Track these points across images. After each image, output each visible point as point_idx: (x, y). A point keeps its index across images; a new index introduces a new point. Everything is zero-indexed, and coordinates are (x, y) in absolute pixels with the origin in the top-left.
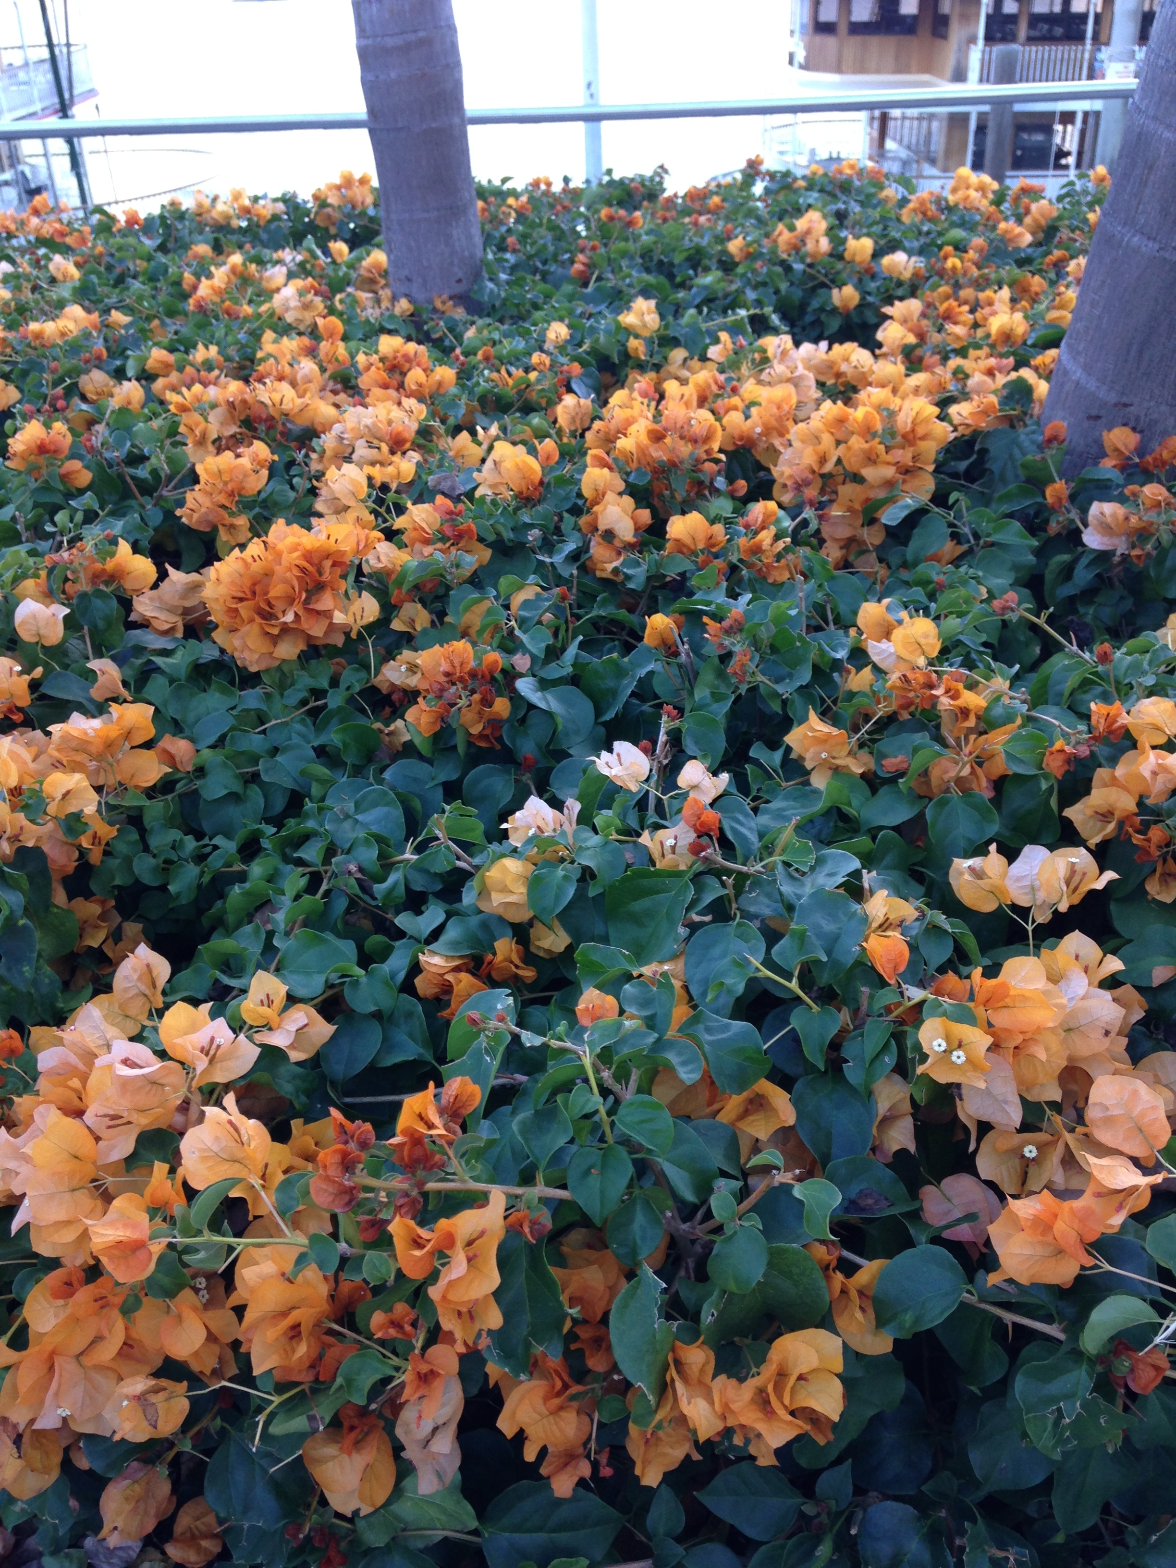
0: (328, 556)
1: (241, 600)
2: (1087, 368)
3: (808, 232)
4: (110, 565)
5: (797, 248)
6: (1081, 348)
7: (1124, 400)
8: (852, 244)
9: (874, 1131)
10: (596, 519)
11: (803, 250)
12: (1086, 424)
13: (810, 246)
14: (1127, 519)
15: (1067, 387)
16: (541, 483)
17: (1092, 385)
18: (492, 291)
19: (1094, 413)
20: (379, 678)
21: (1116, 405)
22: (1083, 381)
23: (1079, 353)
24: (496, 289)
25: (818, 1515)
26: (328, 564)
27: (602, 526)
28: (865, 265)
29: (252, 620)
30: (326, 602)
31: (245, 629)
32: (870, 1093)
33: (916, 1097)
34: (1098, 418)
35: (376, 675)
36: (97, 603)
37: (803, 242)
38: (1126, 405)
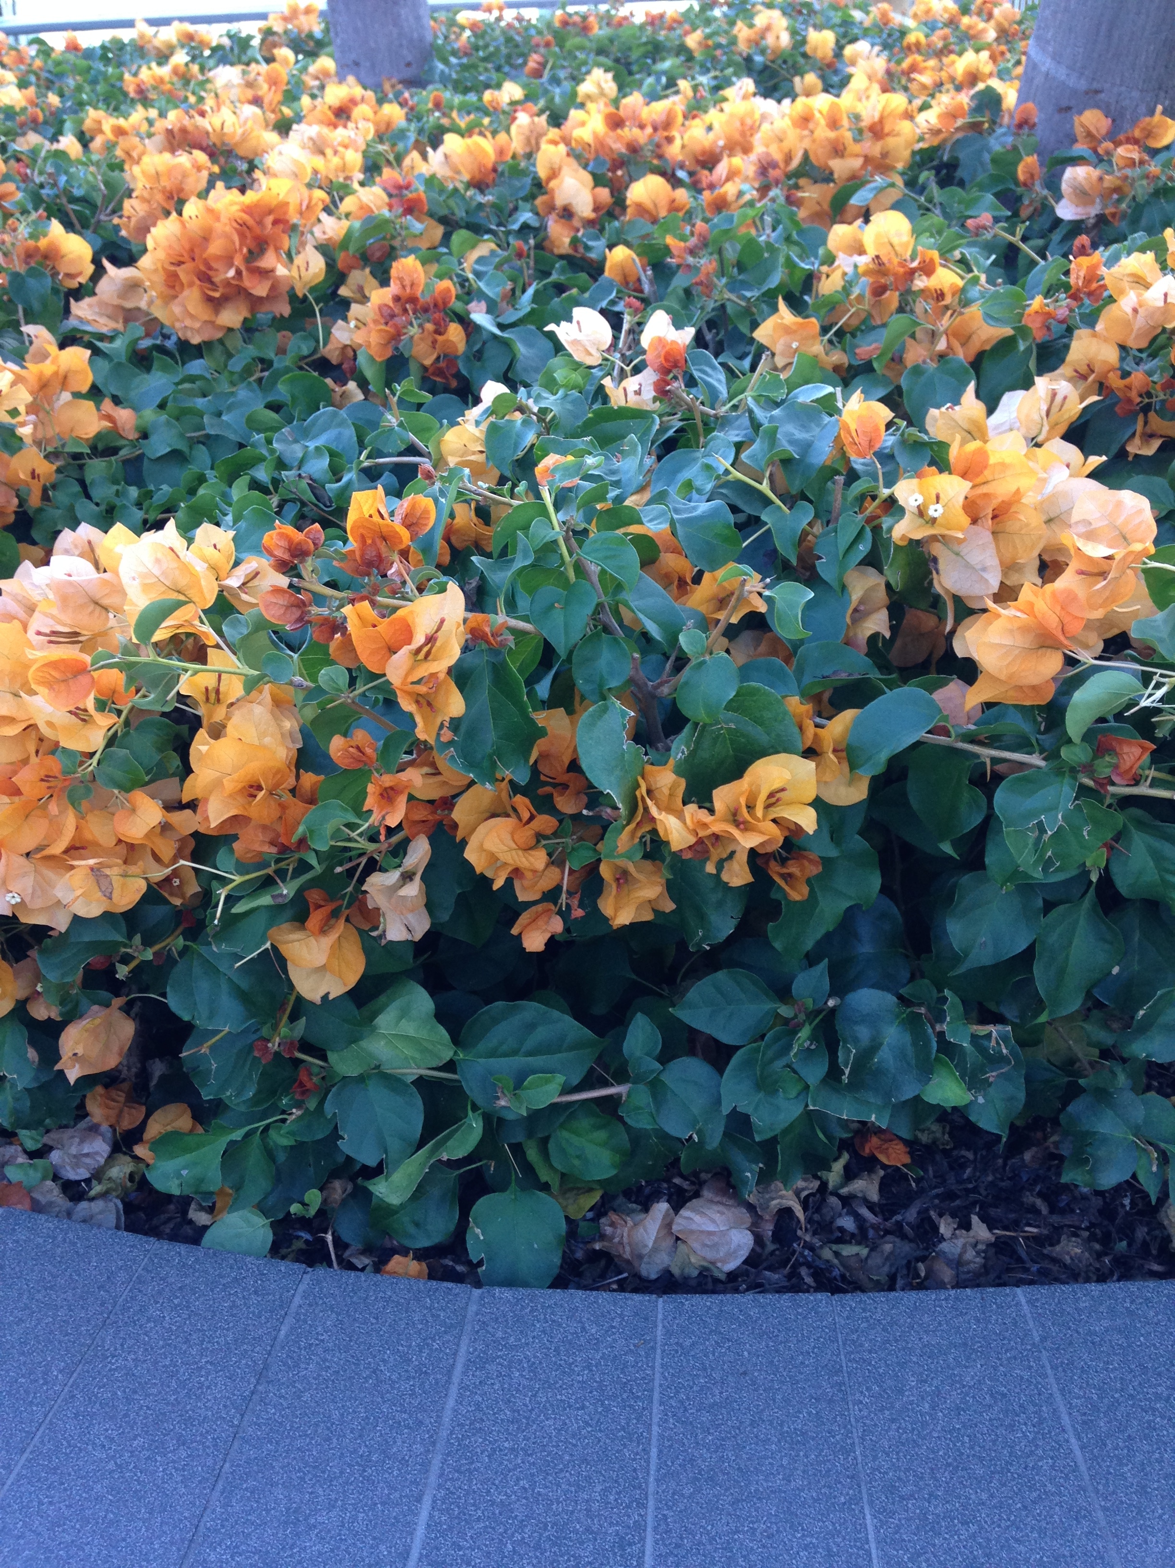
0: (270, 212)
1: (180, 263)
2: (1056, 57)
3: (768, 28)
4: (43, 243)
5: (757, 43)
6: (1049, 35)
7: (1095, 86)
8: (814, 36)
9: (848, 620)
10: (552, 198)
11: (763, 43)
12: (1057, 117)
13: (770, 40)
14: (1101, 179)
15: (1036, 82)
16: (495, 170)
17: (1061, 73)
18: (442, 72)
19: (1065, 103)
20: (330, 347)
21: (1087, 93)
22: (1053, 72)
23: (1048, 42)
24: (447, 70)
25: (796, 1016)
26: (269, 220)
27: (559, 202)
28: (828, 60)
29: (191, 285)
30: (269, 260)
31: (186, 293)
32: (844, 587)
33: (892, 582)
34: (1068, 109)
35: (325, 344)
36: (32, 282)
37: (763, 37)
38: (1097, 92)
